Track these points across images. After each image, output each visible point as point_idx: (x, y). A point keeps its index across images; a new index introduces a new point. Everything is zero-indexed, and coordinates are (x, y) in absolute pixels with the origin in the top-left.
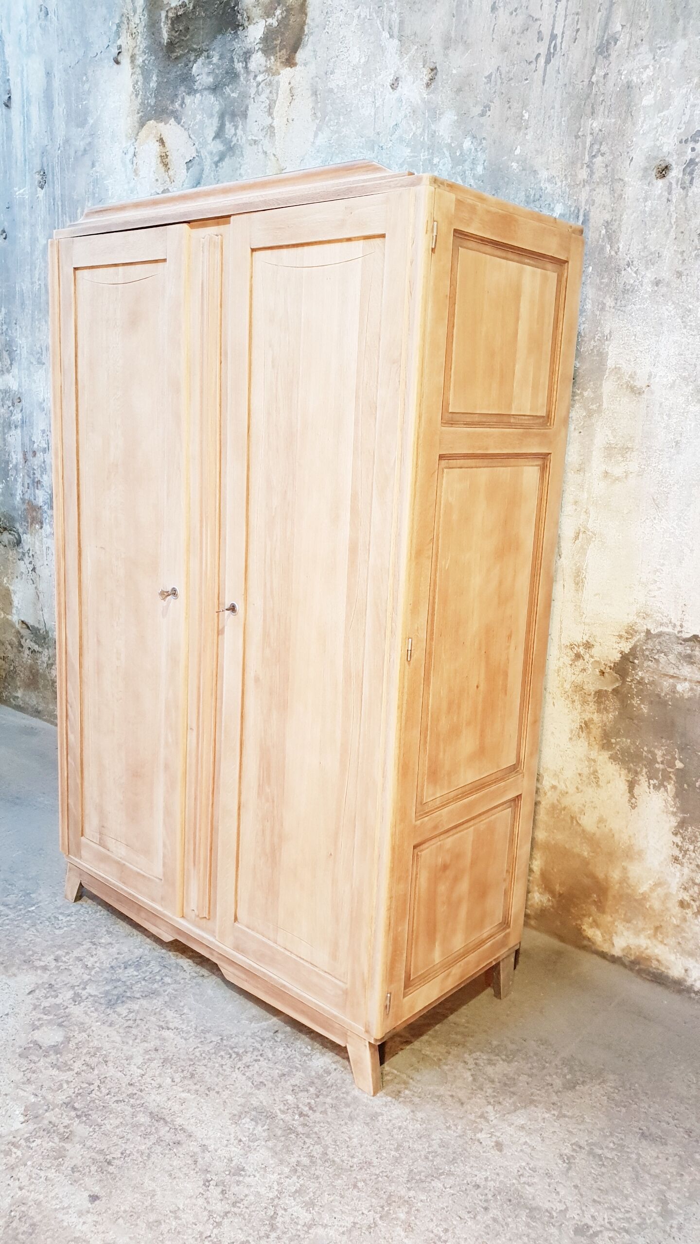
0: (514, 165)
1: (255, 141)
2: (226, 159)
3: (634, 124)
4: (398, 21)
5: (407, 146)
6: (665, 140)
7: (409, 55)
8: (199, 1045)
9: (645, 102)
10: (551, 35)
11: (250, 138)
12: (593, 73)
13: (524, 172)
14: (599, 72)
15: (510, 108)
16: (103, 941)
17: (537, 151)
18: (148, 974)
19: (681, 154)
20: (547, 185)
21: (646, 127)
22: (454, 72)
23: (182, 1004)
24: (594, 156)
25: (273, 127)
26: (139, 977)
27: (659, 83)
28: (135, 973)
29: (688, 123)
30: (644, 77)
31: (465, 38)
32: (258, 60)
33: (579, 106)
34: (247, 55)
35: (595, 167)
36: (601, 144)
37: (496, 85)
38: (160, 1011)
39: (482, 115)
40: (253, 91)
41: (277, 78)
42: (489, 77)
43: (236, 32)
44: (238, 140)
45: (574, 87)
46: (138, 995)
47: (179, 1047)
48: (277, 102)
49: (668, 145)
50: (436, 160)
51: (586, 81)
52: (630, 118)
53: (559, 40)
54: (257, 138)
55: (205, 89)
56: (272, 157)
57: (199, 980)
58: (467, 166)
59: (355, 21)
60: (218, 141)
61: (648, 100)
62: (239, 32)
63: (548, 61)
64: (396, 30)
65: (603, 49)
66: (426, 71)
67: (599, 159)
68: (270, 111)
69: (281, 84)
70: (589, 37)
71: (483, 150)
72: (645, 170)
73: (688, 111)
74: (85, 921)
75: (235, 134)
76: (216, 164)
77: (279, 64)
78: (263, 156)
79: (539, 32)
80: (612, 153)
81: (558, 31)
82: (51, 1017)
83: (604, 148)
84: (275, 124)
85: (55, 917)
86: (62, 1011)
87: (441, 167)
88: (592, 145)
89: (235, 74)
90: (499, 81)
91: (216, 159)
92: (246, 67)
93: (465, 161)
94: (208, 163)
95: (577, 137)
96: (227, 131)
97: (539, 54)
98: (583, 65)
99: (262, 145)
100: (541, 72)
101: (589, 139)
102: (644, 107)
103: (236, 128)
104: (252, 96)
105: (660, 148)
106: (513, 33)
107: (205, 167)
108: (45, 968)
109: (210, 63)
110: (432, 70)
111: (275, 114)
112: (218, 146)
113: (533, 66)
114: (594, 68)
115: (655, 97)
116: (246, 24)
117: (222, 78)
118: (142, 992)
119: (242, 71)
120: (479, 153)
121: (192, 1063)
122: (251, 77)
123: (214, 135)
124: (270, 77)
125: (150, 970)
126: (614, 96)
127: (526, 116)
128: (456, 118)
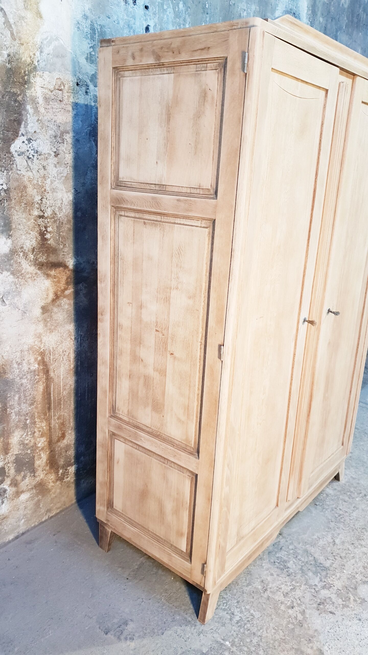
8: (341, 528)
18: (290, 556)
23: (310, 539)
26: (294, 560)
28: (291, 562)
38: (321, 547)
47: (346, 536)
74: (238, 602)
82: (351, 595)
85: (237, 623)
86: (342, 591)
108: (303, 613)
118: (308, 556)
121: (355, 530)
125: (286, 556)
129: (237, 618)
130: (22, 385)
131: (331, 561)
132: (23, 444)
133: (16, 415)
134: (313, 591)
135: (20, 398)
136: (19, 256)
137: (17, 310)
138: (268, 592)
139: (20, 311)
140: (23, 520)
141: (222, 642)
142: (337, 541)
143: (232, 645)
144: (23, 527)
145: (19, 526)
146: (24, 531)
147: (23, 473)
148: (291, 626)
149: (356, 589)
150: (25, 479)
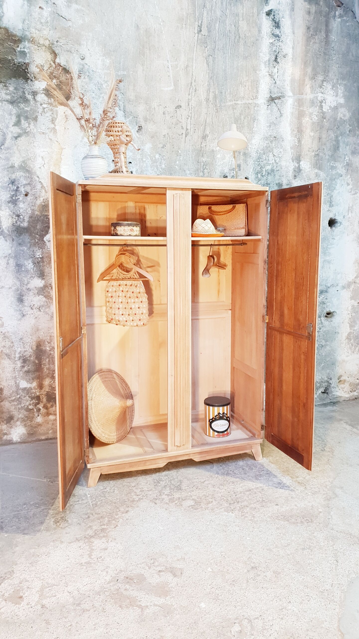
0: (177, 167)
1: (43, 133)
2: (23, 137)
3: (216, 162)
4: (123, 105)
5: (131, 152)
6: (225, 169)
7: (129, 119)
9: (218, 156)
10: (186, 128)
11: (39, 130)
12: (202, 144)
13: (180, 170)
14: (204, 144)
15: (173, 148)
16: (133, 485)
17: (185, 164)
19: (230, 174)
20: (189, 175)
21: (219, 164)
22: (150, 130)
24: (204, 169)
25: (56, 129)
26: (167, 482)
27: (221, 152)
29: (231, 165)
30: (217, 149)
31: (153, 120)
32: (41, 97)
33: (198, 153)
34: (34, 94)
35: (205, 173)
36: (206, 166)
37: (167, 139)
39: (163, 147)
40: (40, 110)
41: (56, 109)
42: (165, 135)
43: (27, 81)
44: (31, 130)
45: (196, 146)
46: (178, 484)
48: (57, 119)
49: (226, 171)
50: (144, 160)
51: (200, 146)
52: (214, 160)
53: (189, 131)
54: (44, 132)
55: (4, 100)
56: (56, 142)
57: (179, 473)
58: (158, 164)
59: (101, 99)
60: (16, 127)
61: (219, 156)
62: (28, 82)
63: (186, 136)
64: (122, 108)
65: (204, 137)
66: (137, 127)
67: (206, 170)
68: (53, 121)
69: (59, 112)
70: (199, 132)
71: (164, 160)
72: (220, 176)
73: (230, 162)
75: (29, 127)
76: (16, 138)
77: (57, 103)
78: (49, 140)
79: (182, 126)
80: (210, 169)
81: (189, 128)
82: (177, 501)
83: (207, 167)
84: (57, 128)
86: (175, 499)
87: (147, 162)
88: (203, 165)
89: (27, 99)
90: (169, 138)
91: (16, 135)
92: (34, 98)
93: (157, 162)
94: (9, 136)
95: (198, 162)
96: (22, 124)
97: (182, 133)
98: (198, 141)
99: (48, 136)
100: (184, 139)
101: (202, 164)
102: (218, 158)
103: (29, 124)
104: (40, 112)
105: (224, 170)
106: (172, 124)
107: (7, 138)
109: (7, 89)
110: (139, 127)
111: (56, 124)
112: (16, 130)
113: (181, 136)
114: (202, 143)
115: (221, 156)
116: (34, 79)
117: (17, 99)
119: (32, 99)
120: (163, 161)
122: (39, 104)
123: (13, 124)
124: (51, 107)
126: (209, 152)
127: (180, 152)
128: (152, 146)
129: (106, 490)
130: (51, 354)
131: (189, 488)
132: (52, 387)
133: (47, 370)
134: (159, 494)
135: (49, 361)
136: (49, 289)
137: (48, 315)
138: (135, 488)
139: (49, 316)
140: (51, 431)
141: (87, 494)
142: (206, 482)
143: (89, 497)
144: (51, 435)
145: (48, 433)
146: (51, 437)
147: (51, 403)
148: (126, 500)
149: (184, 500)
150: (53, 407)
